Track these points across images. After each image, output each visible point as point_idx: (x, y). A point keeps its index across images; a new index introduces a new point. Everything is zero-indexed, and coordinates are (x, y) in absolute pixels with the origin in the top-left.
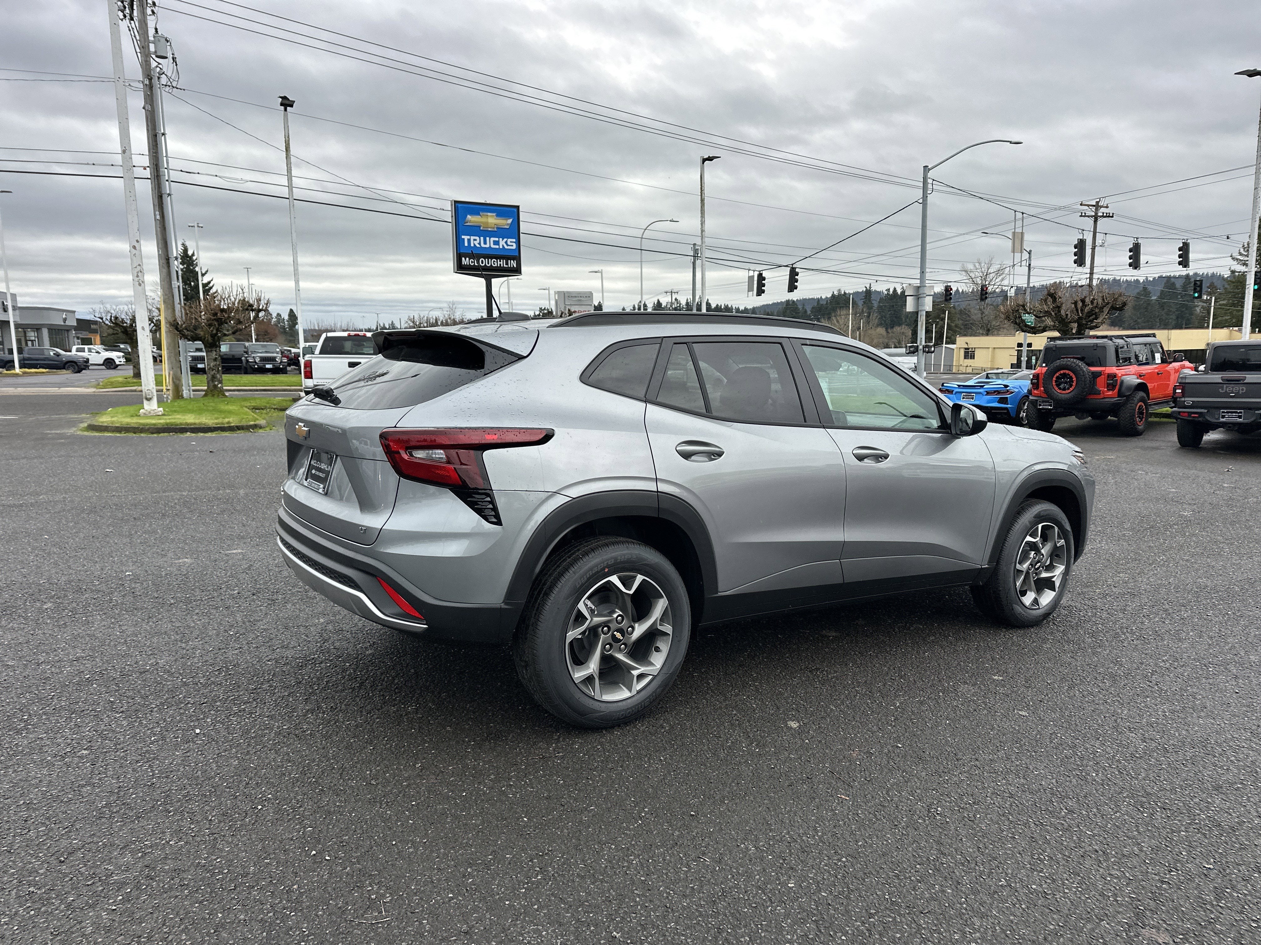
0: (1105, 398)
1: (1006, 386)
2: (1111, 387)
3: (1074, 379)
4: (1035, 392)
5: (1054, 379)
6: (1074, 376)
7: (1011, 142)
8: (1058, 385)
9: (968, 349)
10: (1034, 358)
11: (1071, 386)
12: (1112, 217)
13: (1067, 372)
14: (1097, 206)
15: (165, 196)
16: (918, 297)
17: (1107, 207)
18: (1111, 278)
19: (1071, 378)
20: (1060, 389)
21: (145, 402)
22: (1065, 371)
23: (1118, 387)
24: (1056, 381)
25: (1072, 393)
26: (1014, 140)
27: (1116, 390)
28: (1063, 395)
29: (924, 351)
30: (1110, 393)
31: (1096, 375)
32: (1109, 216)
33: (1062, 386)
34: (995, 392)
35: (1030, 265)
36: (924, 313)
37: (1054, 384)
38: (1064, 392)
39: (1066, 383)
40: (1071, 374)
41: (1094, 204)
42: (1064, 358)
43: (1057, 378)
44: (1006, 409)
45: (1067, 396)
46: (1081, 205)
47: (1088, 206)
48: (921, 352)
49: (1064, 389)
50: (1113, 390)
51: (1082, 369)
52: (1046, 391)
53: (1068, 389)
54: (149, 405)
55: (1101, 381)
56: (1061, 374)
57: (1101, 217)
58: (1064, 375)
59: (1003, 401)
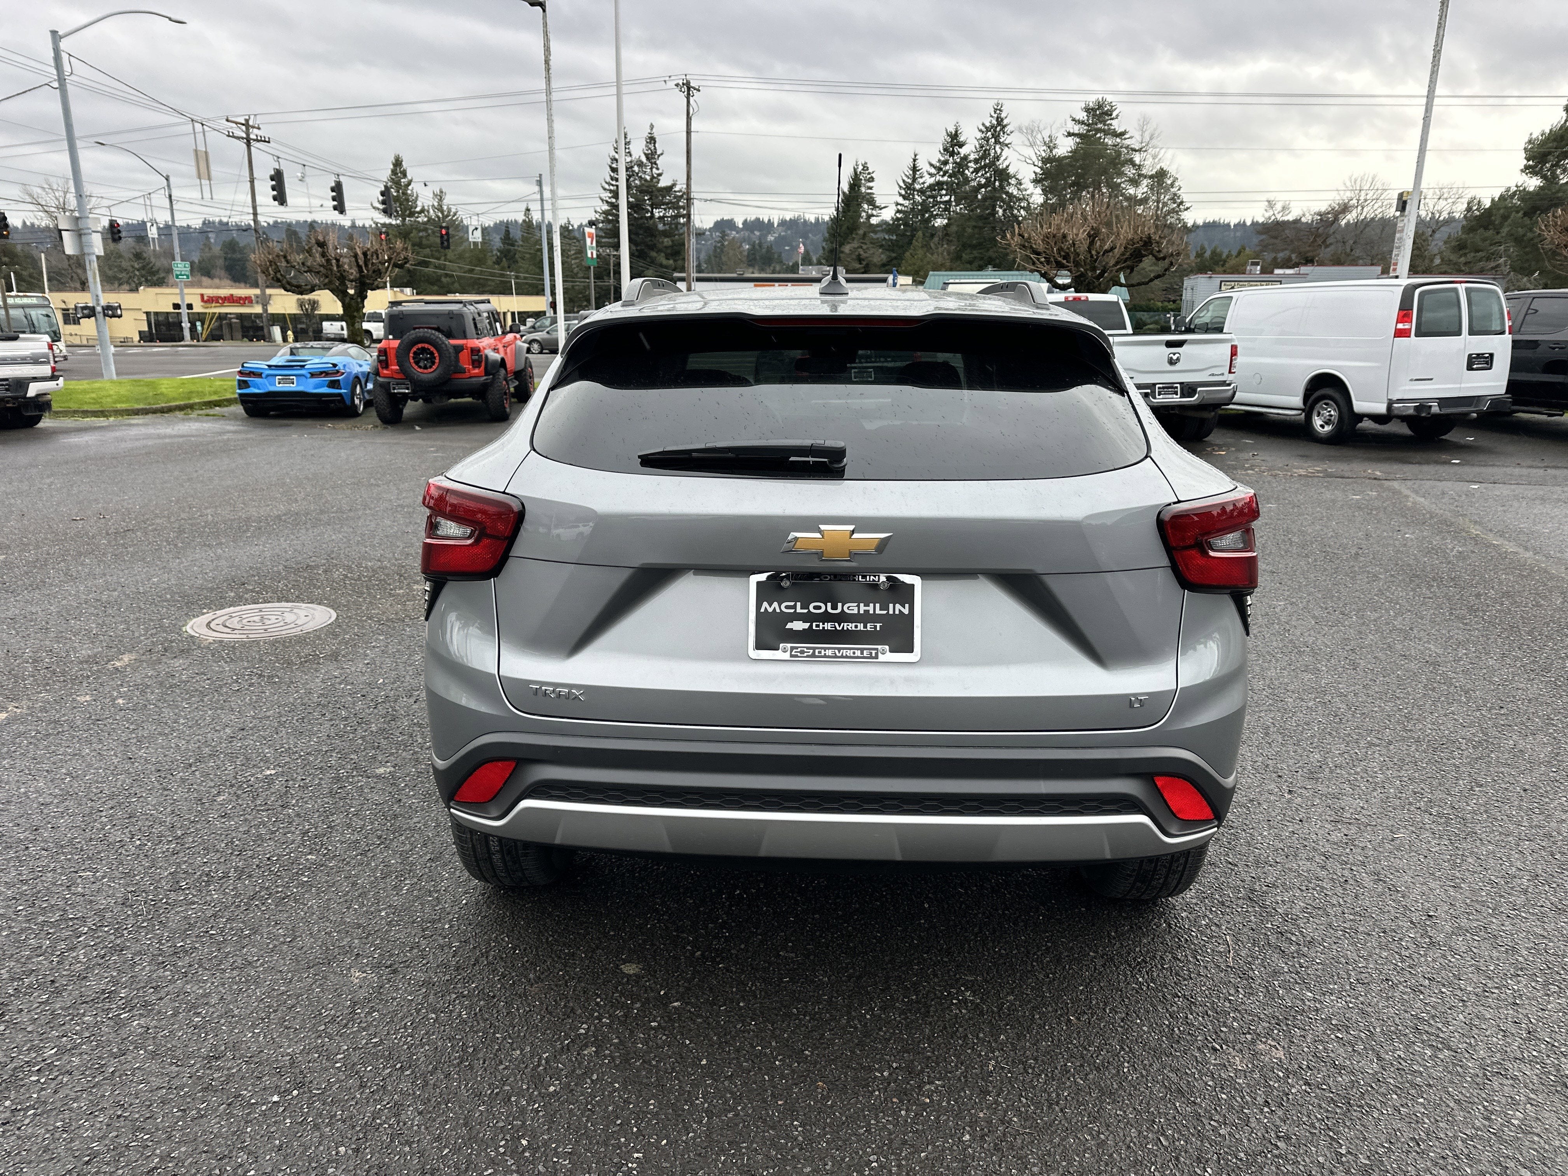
0: (471, 377)
1: (335, 365)
2: (476, 363)
3: (436, 355)
4: (385, 372)
5: (411, 355)
6: (435, 352)
7: (170, 19)
8: (417, 363)
9: (68, 310)
10: (198, 324)
11: (433, 363)
12: (269, 142)
13: (426, 346)
14: (246, 124)
16: (80, 234)
17: (259, 128)
18: (217, 220)
19: (432, 353)
20: (420, 367)
22: (423, 345)
23: (483, 364)
24: (414, 358)
25: (437, 372)
26: (173, 17)
27: (482, 368)
28: (425, 376)
29: (105, 315)
30: (476, 371)
31: (458, 349)
32: (265, 141)
33: (422, 364)
34: (322, 373)
35: (170, 196)
36: (95, 259)
37: (412, 361)
38: (426, 371)
39: (426, 359)
40: (432, 349)
41: (243, 122)
42: (419, 328)
43: (415, 353)
44: (340, 395)
45: (433, 375)
46: (227, 120)
47: (236, 123)
48: (100, 316)
49: (425, 368)
50: (479, 367)
51: (443, 343)
52: (403, 370)
53: (431, 367)
55: (464, 356)
56: (418, 349)
57: (254, 140)
58: (423, 350)
59: (334, 384)
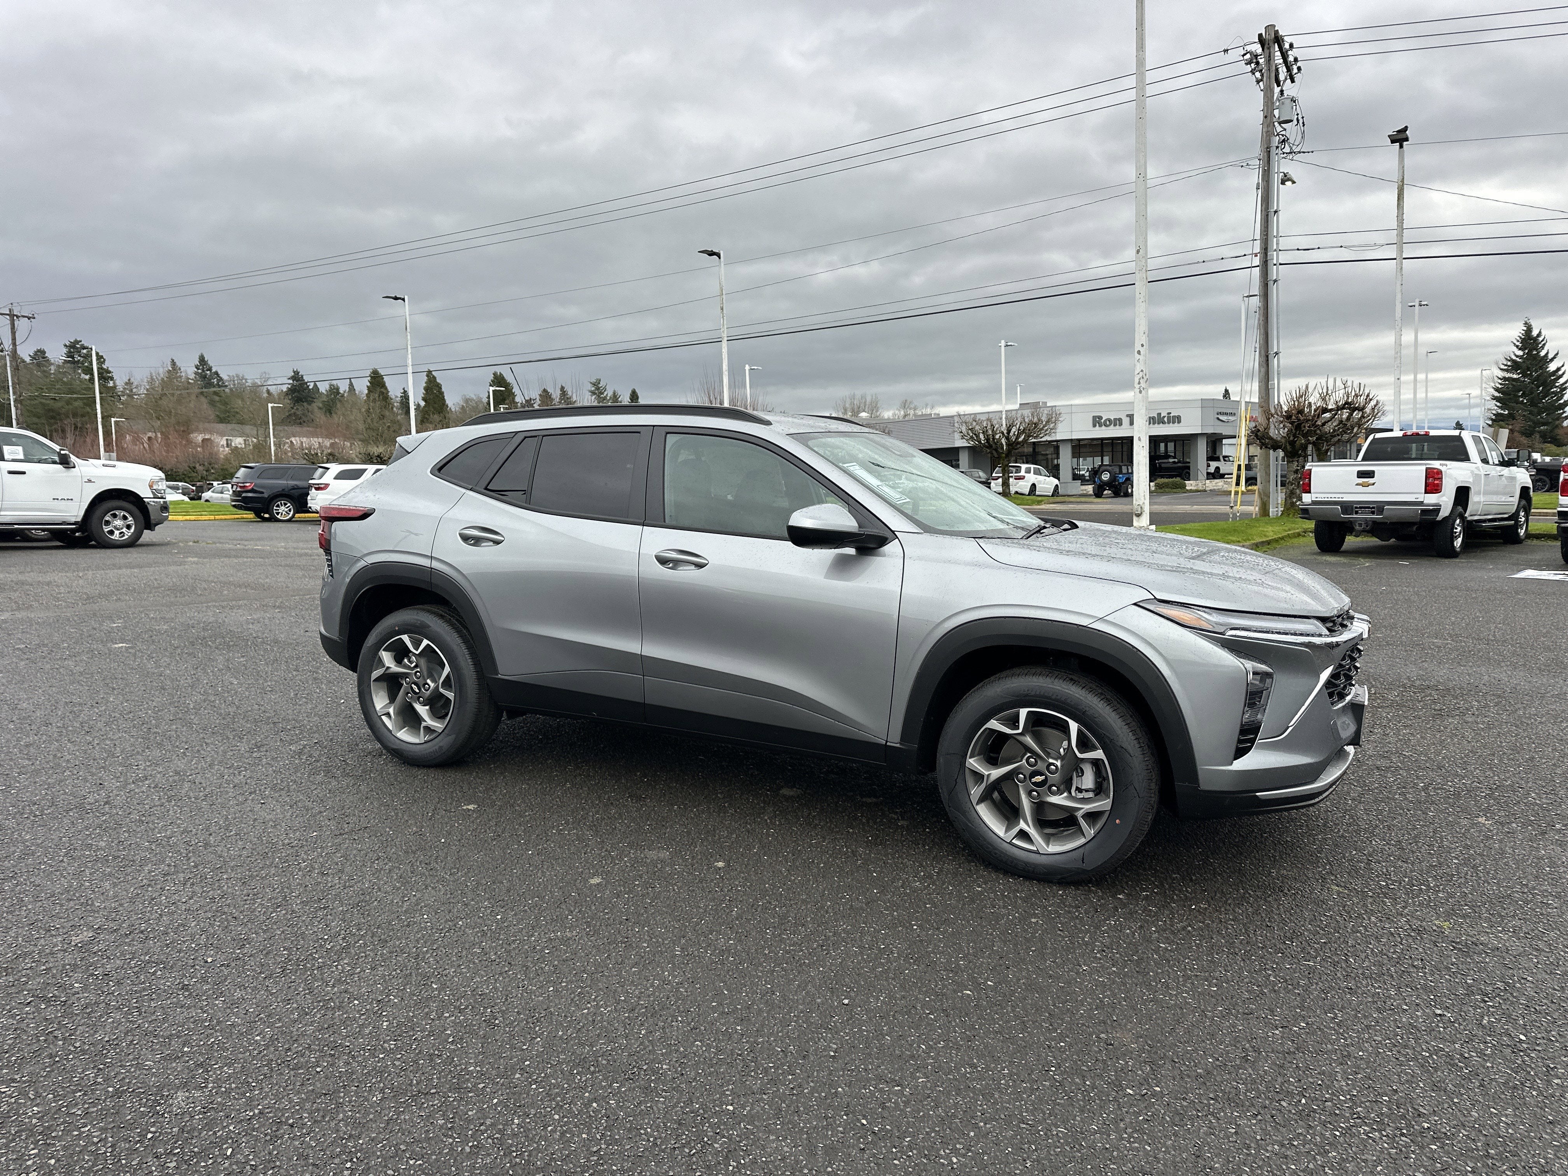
15: (1271, 283)
21: (1135, 518)
54: (1138, 521)
